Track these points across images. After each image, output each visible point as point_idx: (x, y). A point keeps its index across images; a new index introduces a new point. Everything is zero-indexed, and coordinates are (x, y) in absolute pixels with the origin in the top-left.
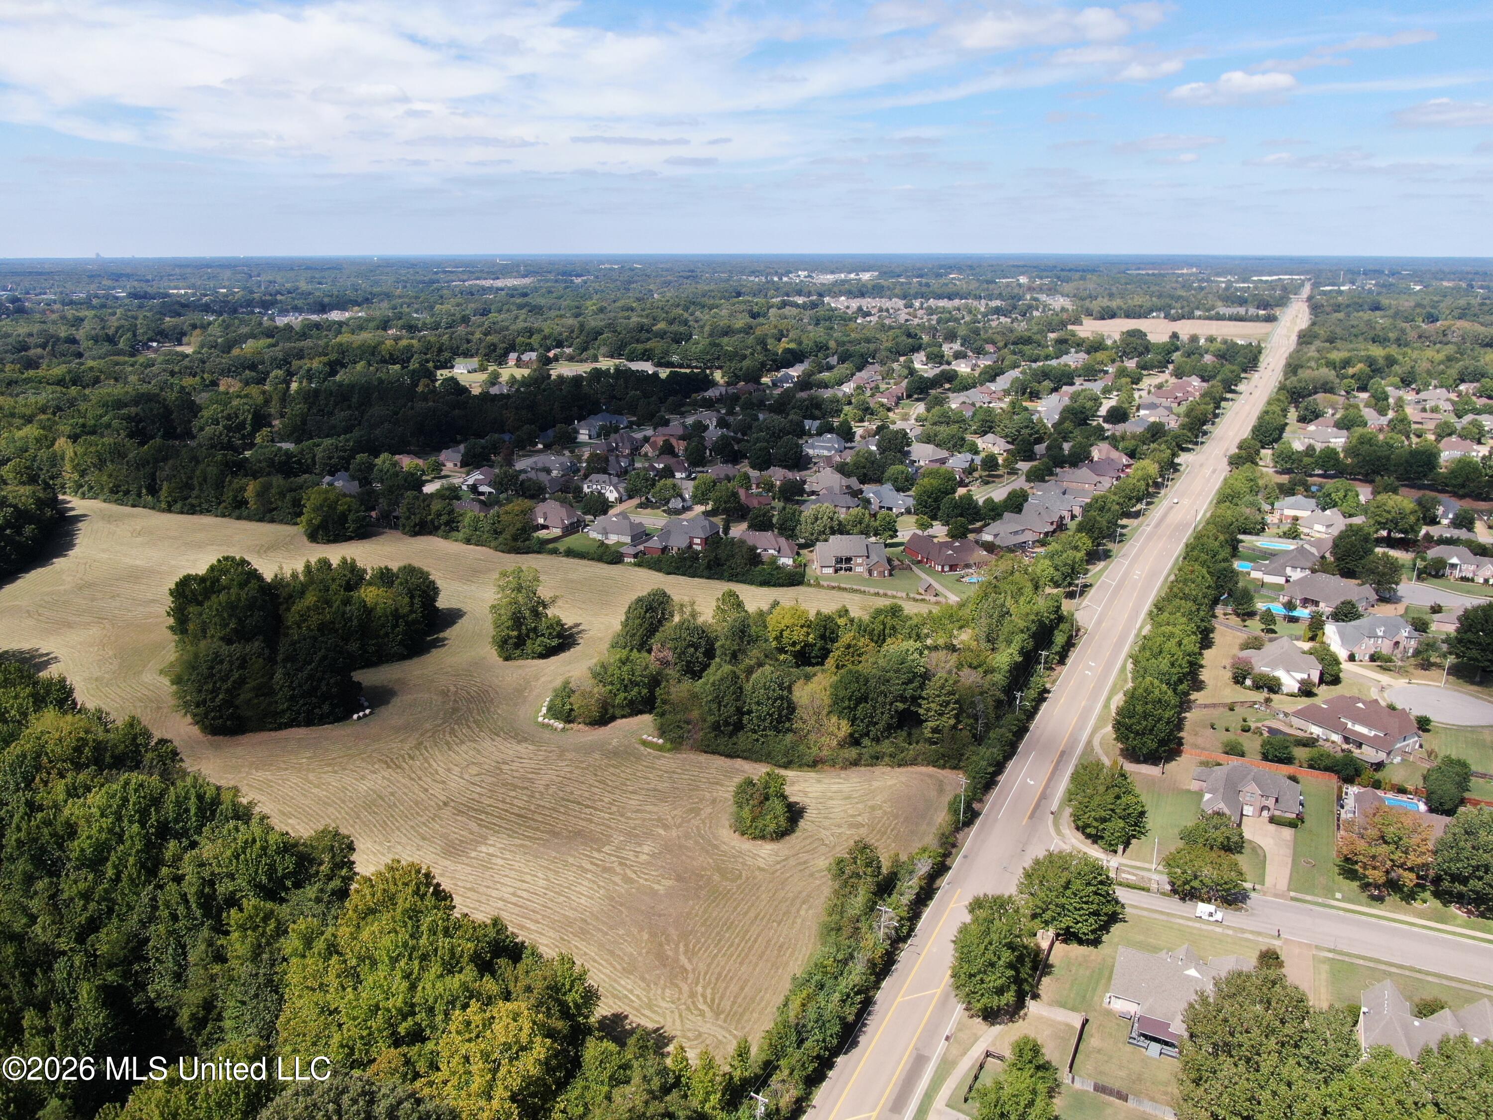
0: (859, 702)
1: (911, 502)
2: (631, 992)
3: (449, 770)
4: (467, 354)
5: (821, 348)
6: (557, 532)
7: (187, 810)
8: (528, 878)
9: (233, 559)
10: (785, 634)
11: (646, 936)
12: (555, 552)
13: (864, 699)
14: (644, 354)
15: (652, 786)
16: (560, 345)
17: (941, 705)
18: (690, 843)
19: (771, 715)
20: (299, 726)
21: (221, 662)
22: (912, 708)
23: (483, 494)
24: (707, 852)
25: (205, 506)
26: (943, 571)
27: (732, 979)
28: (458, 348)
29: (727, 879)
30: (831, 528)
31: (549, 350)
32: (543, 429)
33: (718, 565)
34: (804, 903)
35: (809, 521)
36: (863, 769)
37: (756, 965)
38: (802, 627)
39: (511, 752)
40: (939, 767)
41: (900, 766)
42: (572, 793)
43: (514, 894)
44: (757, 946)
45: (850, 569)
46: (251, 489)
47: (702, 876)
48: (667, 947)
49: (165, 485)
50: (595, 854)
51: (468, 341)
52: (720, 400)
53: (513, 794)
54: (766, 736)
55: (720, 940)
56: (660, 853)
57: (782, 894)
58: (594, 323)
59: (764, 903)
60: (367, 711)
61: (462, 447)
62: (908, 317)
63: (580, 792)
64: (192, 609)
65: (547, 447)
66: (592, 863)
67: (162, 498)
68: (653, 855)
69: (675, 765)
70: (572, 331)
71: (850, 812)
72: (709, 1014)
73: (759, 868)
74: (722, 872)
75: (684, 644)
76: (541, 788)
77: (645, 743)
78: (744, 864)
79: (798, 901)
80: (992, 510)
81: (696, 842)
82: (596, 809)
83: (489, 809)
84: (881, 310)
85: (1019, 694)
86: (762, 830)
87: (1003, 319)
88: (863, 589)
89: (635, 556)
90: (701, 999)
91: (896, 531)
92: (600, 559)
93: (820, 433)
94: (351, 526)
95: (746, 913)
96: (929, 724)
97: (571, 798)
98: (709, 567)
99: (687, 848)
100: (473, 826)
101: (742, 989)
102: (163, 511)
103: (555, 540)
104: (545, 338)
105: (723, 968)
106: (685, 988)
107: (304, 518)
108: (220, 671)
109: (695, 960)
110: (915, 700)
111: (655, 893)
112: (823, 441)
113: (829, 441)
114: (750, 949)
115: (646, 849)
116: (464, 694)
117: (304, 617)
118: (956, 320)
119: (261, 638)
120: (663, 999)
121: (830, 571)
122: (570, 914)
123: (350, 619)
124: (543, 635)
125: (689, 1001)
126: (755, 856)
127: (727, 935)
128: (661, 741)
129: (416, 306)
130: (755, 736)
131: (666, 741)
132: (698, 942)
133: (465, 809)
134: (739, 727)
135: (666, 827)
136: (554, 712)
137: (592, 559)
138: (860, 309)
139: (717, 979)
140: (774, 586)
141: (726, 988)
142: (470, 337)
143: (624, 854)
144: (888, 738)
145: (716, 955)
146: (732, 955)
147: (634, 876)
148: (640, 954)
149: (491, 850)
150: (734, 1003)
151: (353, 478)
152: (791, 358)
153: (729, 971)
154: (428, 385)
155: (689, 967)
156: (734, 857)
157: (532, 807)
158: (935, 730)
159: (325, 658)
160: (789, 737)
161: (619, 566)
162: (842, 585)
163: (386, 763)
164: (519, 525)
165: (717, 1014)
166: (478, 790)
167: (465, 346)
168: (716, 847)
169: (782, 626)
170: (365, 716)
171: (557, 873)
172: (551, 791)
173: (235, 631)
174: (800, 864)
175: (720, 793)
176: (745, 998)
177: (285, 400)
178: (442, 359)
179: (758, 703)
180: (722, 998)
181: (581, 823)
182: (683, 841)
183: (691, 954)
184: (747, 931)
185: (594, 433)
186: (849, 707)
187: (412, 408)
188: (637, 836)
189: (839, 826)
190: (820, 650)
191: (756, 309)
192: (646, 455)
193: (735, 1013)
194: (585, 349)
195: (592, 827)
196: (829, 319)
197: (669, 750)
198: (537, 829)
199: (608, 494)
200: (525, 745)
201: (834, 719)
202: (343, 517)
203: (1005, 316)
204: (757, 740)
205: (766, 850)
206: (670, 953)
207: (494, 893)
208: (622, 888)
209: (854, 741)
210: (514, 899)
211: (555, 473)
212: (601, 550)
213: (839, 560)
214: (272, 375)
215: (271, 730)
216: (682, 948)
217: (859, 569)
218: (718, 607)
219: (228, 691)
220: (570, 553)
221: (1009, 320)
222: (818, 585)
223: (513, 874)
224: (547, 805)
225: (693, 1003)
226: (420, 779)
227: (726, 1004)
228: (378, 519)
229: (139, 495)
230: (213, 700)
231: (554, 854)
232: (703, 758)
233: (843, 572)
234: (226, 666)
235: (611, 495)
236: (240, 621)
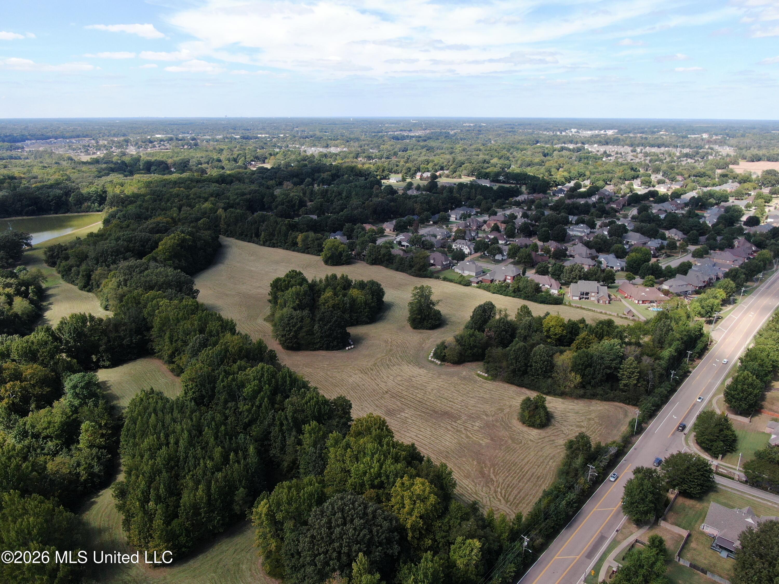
0: (586, 367)
1: (624, 264)
2: (468, 486)
3: (388, 377)
4: (396, 172)
5: (581, 175)
6: (439, 267)
7: (286, 382)
8: (422, 430)
9: (296, 272)
10: (552, 329)
11: (475, 463)
12: (438, 278)
13: (590, 365)
14: (485, 175)
15: (481, 396)
16: (442, 169)
17: (630, 373)
18: (498, 424)
19: (541, 369)
20: (323, 350)
21: (293, 318)
22: (615, 373)
23: (404, 246)
24: (506, 429)
25: (279, 244)
26: (638, 303)
27: (514, 487)
28: (392, 169)
29: (515, 443)
30: (580, 276)
31: (437, 171)
32: (433, 214)
33: (519, 291)
34: (551, 459)
35: (568, 272)
36: (586, 400)
37: (526, 483)
38: (560, 326)
39: (416, 372)
40: (626, 404)
41: (605, 400)
42: (443, 394)
43: (416, 436)
44: (527, 475)
45: (588, 298)
46: (300, 237)
47: (503, 440)
48: (485, 469)
49: (263, 234)
50: (453, 423)
51: (397, 166)
52: (524, 202)
53: (417, 391)
54: (538, 378)
55: (510, 470)
56: (484, 427)
57: (540, 453)
58: (460, 158)
59: (531, 457)
60: (352, 346)
61: (394, 222)
62: (633, 158)
63: (447, 394)
64: (279, 293)
65: (435, 223)
66: (452, 427)
67: (261, 239)
68: (480, 427)
69: (492, 387)
70: (449, 162)
71: (578, 420)
72: (503, 501)
73: (531, 440)
74: (513, 440)
75: (501, 329)
76: (430, 391)
77: (479, 375)
78: (523, 437)
79: (549, 458)
80: (670, 272)
81: (501, 424)
82: (454, 403)
83: (406, 397)
84: (617, 153)
85: (673, 372)
86: (533, 423)
87: (689, 160)
88: (594, 309)
89: (478, 283)
90: (500, 495)
91: (615, 280)
92: (460, 283)
93: (577, 223)
94: (344, 258)
95: (523, 460)
96: (623, 382)
97: (444, 396)
98: (514, 292)
99: (497, 426)
100: (399, 403)
101: (519, 493)
102: (261, 245)
103: (439, 272)
104: (435, 165)
105: (511, 482)
106: (492, 488)
107: (323, 253)
108: (292, 323)
109: (498, 477)
110: (617, 369)
111: (480, 445)
112: (579, 228)
113: (582, 228)
114: (524, 476)
115: (477, 424)
116: (395, 343)
117: (326, 301)
118: (661, 161)
119: (308, 309)
120: (482, 491)
121: (577, 298)
122: (442, 448)
123: (346, 304)
124: (432, 319)
125: (494, 495)
126: (529, 434)
127: (513, 468)
128: (486, 375)
129: (371, 146)
130: (533, 378)
131: (489, 375)
132: (500, 469)
133: (394, 395)
134: (525, 372)
135: (487, 415)
136: (436, 356)
137: (456, 283)
138: (605, 152)
139: (508, 487)
140: (547, 304)
141: (511, 491)
142: (398, 163)
143: (467, 425)
144: (600, 386)
145: (508, 476)
146: (515, 477)
147: (471, 435)
148: (472, 470)
149: (406, 415)
150: (515, 498)
151: (344, 235)
152: (564, 181)
153: (513, 484)
154: (378, 189)
155: (494, 479)
156: (519, 433)
157: (425, 399)
158: (625, 385)
159: (336, 321)
160: (550, 380)
161: (469, 287)
162: (583, 307)
163: (360, 370)
164: (422, 264)
165: (507, 502)
166: (401, 388)
167: (396, 168)
168: (511, 428)
169: (550, 325)
170: (351, 348)
171: (436, 429)
172: (434, 392)
173: (298, 305)
174: (551, 441)
175: (514, 403)
176: (520, 497)
177: (312, 194)
178: (384, 174)
179: (536, 362)
180: (509, 495)
181: (447, 408)
182: (495, 423)
183: (496, 474)
184: (523, 468)
185: (458, 217)
186: (581, 369)
187: (371, 201)
188: (473, 418)
189: (572, 426)
190: (569, 338)
191: (546, 151)
192: (484, 230)
193: (515, 503)
194: (455, 172)
195: (453, 411)
196: (587, 158)
197: (490, 380)
198: (427, 409)
199: (465, 250)
200: (422, 370)
201: (573, 374)
202: (341, 254)
203: (691, 158)
204: (534, 380)
205: (534, 433)
206: (486, 472)
207: (408, 434)
208: (465, 441)
209: (582, 385)
210: (416, 438)
211: (438, 237)
212: (461, 279)
213: (583, 294)
214: (306, 180)
215: (311, 350)
216: (492, 471)
217: (592, 299)
218: (518, 313)
219: (295, 331)
220: (445, 279)
221: (693, 161)
222: (570, 305)
223: (416, 427)
224: (432, 398)
225: (496, 495)
226: (375, 379)
227: (511, 498)
228: (355, 256)
229: (251, 237)
230: (289, 334)
231: (434, 421)
232: (506, 385)
233: (584, 299)
234: (295, 320)
235: (466, 251)
236: (300, 301)
